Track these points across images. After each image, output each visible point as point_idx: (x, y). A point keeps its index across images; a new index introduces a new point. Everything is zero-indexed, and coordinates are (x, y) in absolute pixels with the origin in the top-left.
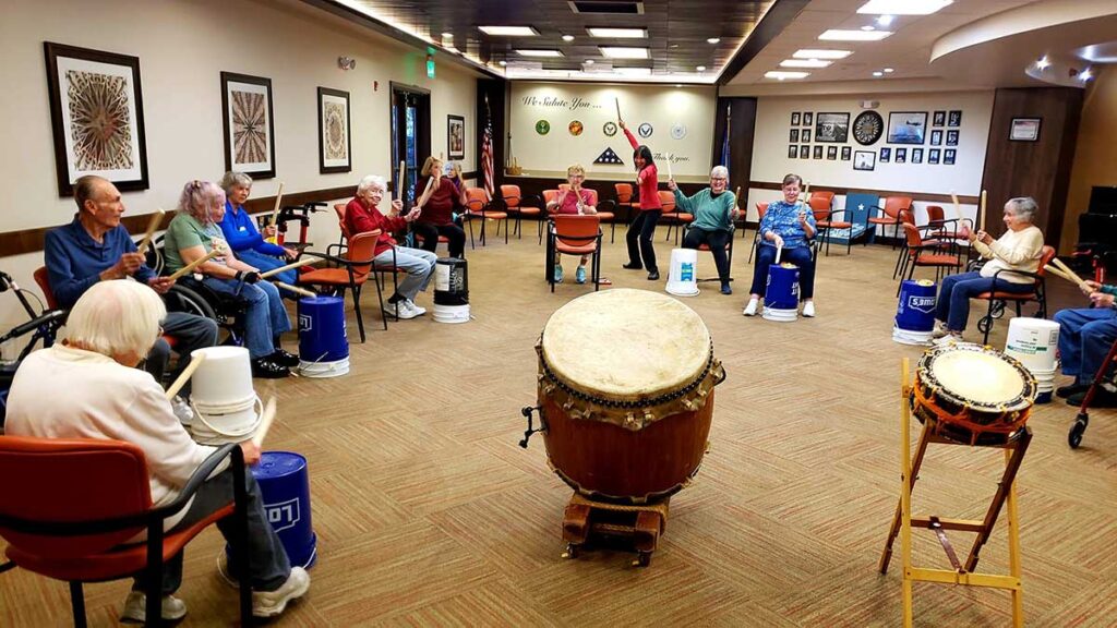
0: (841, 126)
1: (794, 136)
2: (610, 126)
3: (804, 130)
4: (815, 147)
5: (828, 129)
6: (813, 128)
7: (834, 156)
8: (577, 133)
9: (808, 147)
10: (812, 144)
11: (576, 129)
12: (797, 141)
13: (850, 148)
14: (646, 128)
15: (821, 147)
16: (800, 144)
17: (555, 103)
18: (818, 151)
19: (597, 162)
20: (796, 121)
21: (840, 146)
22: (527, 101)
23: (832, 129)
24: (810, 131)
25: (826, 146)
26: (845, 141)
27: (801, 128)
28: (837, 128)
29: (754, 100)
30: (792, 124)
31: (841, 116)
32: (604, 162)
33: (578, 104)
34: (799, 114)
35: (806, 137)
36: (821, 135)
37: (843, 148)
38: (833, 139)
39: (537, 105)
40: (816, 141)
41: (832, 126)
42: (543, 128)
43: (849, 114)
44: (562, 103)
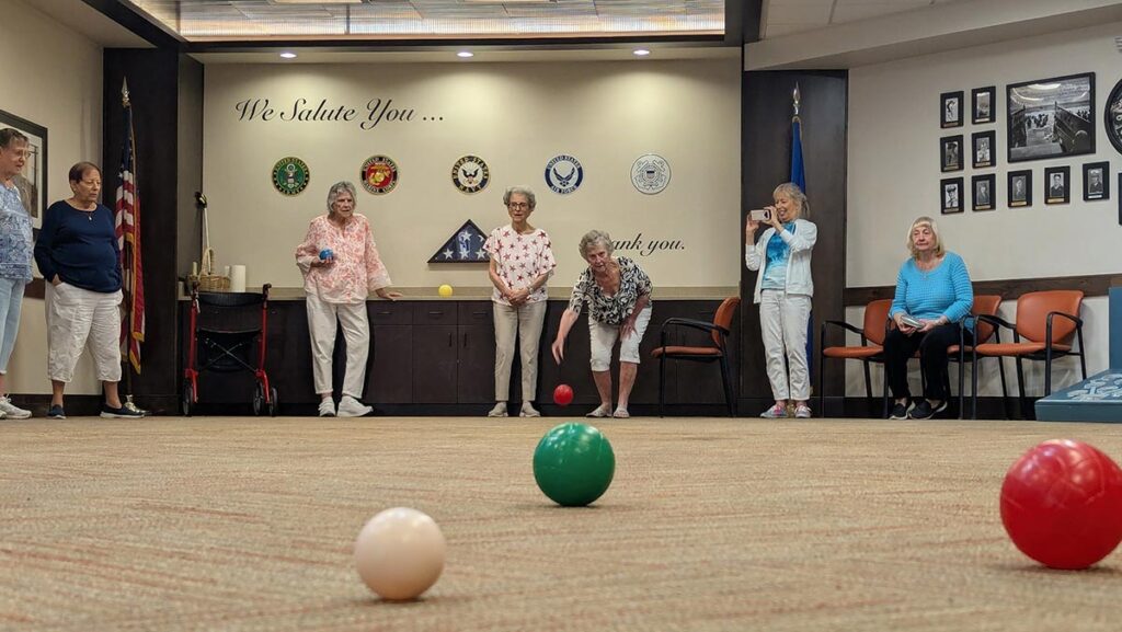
0: (1074, 111)
1: (951, 152)
2: (470, 167)
3: (975, 137)
4: (1011, 175)
5: (1041, 122)
6: (1000, 127)
7: (1064, 194)
8: (381, 188)
9: (992, 178)
10: (1002, 169)
11: (380, 177)
12: (961, 167)
13: (1105, 166)
14: (564, 168)
15: (1028, 174)
16: (968, 173)
17: (320, 113)
18: (1019, 185)
19: (437, 260)
20: (952, 116)
21: (1076, 164)
22: (247, 110)
23: (1051, 122)
24: (991, 135)
25: (1038, 168)
26: (1092, 150)
27: (968, 130)
28: (1064, 120)
29: (838, 74)
30: (944, 124)
31: (1071, 86)
32: (456, 260)
33: (381, 112)
34: (960, 95)
35: (984, 153)
36: (1023, 142)
37: (1087, 167)
38: (1056, 148)
39: (274, 119)
40: (1010, 160)
41: (1051, 114)
42: (291, 176)
43: (1091, 77)
44: (342, 114)
